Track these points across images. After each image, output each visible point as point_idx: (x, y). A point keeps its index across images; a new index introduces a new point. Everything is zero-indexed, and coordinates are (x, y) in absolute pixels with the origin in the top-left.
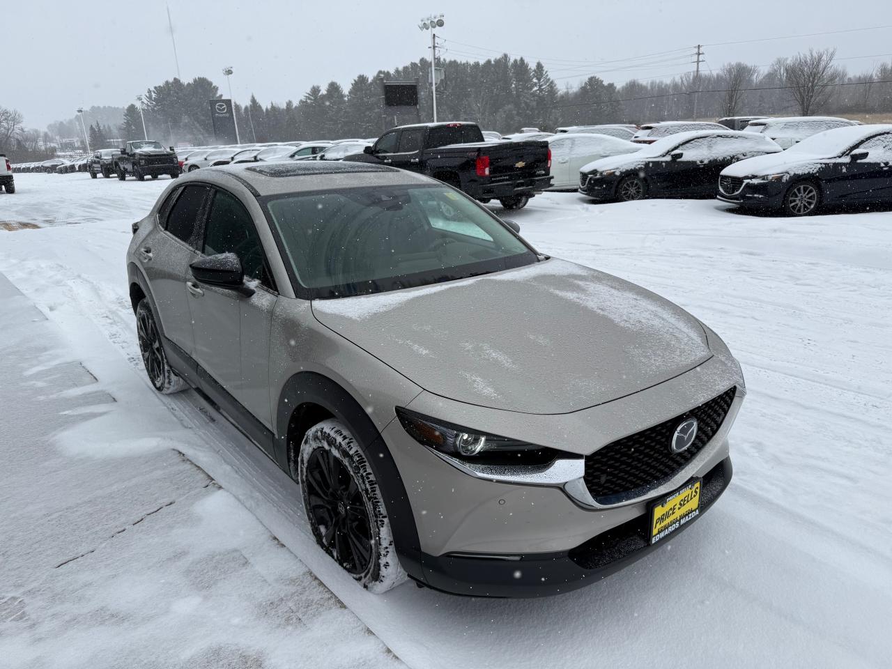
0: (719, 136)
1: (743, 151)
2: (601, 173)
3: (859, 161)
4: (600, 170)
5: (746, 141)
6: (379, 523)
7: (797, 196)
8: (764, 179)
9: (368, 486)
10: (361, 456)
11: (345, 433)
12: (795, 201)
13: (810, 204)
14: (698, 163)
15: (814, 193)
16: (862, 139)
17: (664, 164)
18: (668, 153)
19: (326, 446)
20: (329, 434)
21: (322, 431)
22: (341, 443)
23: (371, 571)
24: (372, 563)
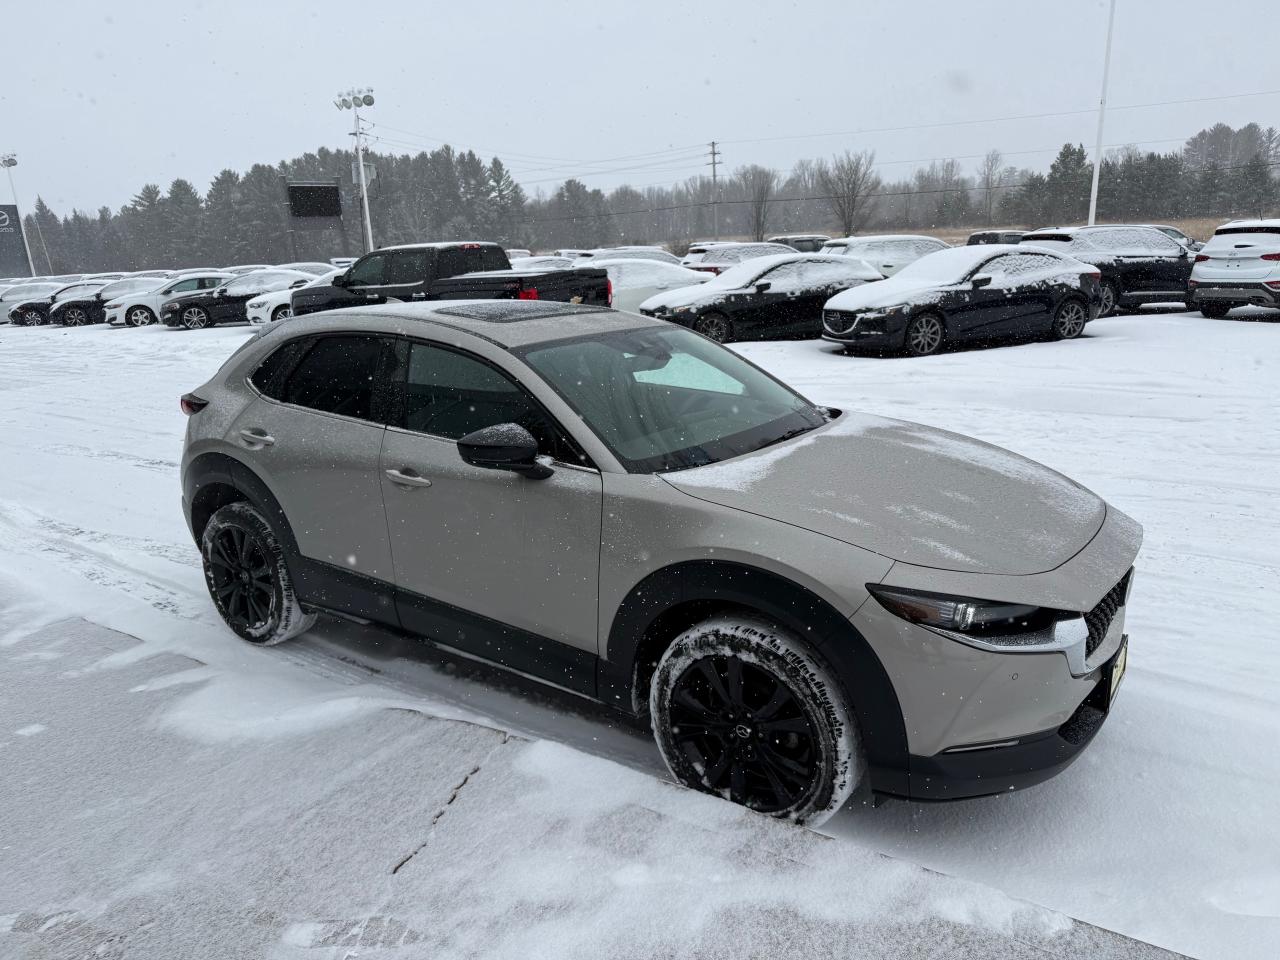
0: (809, 261)
1: (840, 279)
2: (672, 311)
3: (981, 288)
4: (670, 306)
5: (840, 266)
6: (836, 733)
7: (919, 332)
8: (880, 312)
9: (815, 690)
10: (795, 655)
11: (760, 631)
12: (917, 338)
13: (933, 340)
14: (789, 295)
15: (938, 326)
16: (982, 261)
17: (748, 297)
18: (751, 283)
19: (727, 652)
20: (733, 636)
21: (716, 633)
22: (758, 644)
23: (813, 799)
24: (817, 787)
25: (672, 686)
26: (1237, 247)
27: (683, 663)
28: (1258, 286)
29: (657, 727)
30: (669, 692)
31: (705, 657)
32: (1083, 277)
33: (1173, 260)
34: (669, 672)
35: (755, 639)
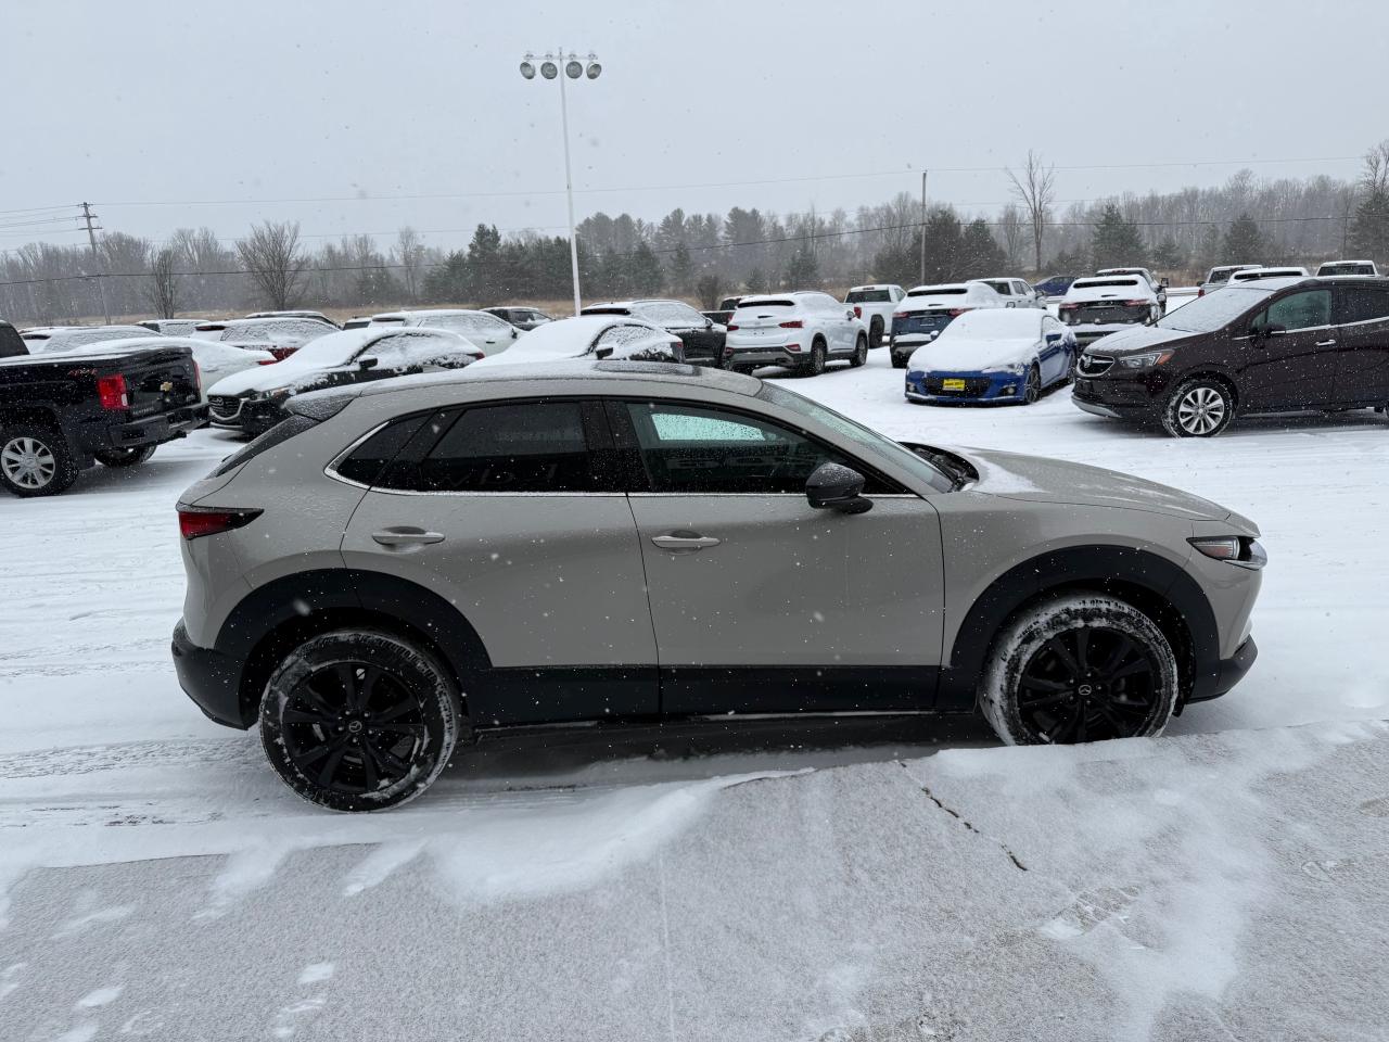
0: (408, 334)
5: (440, 340)
11: (1106, 599)
14: (396, 371)
17: (353, 375)
18: (353, 358)
19: (1080, 624)
20: (1084, 609)
21: (1068, 611)
22: (1108, 610)
23: (1153, 722)
24: (1157, 711)
25: (1021, 671)
26: (760, 317)
27: (1035, 646)
28: (780, 349)
29: (1004, 713)
30: (1019, 677)
31: (1055, 636)
32: (673, 345)
33: (704, 330)
34: (1019, 659)
35: (1104, 607)
